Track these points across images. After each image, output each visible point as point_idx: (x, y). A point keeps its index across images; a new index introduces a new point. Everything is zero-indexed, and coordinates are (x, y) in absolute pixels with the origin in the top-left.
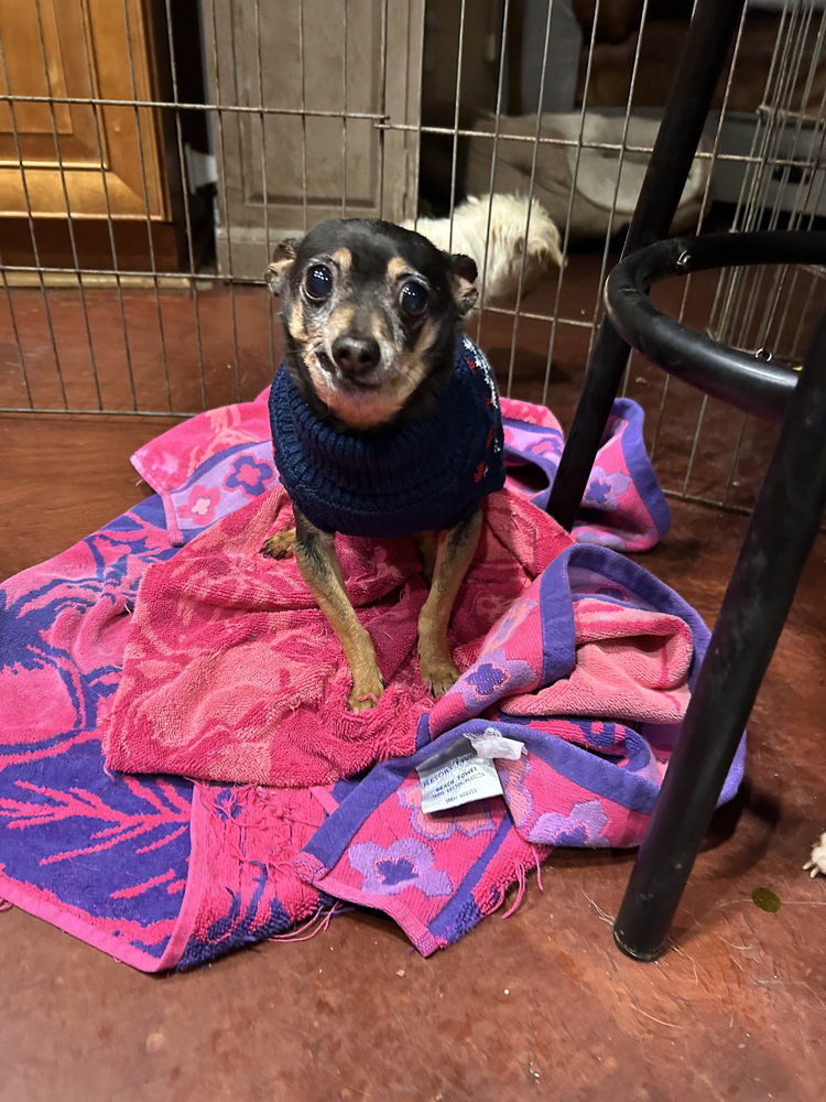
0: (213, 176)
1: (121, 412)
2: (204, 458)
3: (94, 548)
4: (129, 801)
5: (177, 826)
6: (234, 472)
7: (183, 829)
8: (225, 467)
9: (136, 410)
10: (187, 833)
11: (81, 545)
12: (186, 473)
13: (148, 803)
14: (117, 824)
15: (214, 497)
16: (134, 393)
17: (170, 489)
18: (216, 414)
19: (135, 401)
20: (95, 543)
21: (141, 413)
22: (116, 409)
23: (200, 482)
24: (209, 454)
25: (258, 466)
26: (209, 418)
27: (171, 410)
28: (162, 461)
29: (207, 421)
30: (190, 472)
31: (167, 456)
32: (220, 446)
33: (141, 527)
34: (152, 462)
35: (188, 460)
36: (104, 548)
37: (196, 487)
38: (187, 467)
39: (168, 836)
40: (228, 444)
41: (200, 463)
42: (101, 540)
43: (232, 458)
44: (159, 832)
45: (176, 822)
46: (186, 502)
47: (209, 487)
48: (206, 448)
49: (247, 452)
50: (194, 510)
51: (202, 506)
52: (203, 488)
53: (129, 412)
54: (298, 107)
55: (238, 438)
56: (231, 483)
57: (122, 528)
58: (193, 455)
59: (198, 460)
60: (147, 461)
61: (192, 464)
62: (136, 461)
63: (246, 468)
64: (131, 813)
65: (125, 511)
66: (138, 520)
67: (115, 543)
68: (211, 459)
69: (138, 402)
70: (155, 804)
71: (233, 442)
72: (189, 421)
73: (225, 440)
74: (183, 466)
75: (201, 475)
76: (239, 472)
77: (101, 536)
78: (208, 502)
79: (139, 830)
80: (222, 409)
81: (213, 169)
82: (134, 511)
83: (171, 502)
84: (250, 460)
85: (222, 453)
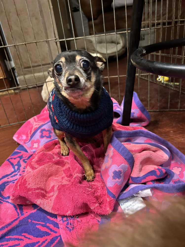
0: (13, 65)
1: (6, 125)
2: (32, 133)
3: (10, 162)
4: (41, 233)
5: (57, 237)
6: (41, 134)
7: (59, 238)
8: (38, 134)
9: (10, 124)
10: (61, 239)
11: (6, 162)
12: (28, 138)
13: (46, 232)
14: (39, 242)
15: (38, 142)
16: (8, 120)
17: (25, 143)
18: (31, 120)
19: (9, 122)
20: (10, 160)
21: (11, 124)
22: (4, 125)
23: (33, 139)
24: (33, 131)
25: (47, 131)
26: (30, 121)
27: (19, 122)
28: (22, 137)
29: (30, 122)
30: (29, 138)
31: (23, 135)
32: (35, 128)
33: (20, 153)
34: (19, 137)
35: (28, 134)
36: (12, 161)
37: (32, 141)
38: (28, 136)
39: (55, 241)
40: (37, 127)
41: (31, 134)
42: (11, 159)
43: (39, 131)
44: (52, 241)
45: (57, 236)
46: (30, 145)
47: (35, 140)
48: (32, 130)
49: (43, 128)
50: (34, 147)
51: (36, 145)
52: (34, 140)
53: (8, 125)
54: (34, 41)
55: (38, 125)
56: (42, 137)
57: (15, 154)
58: (29, 133)
59: (30, 134)
60: (18, 138)
61: (29, 135)
62: (15, 138)
63: (44, 132)
64: (42, 237)
65: (15, 150)
66: (19, 151)
67: (15, 159)
68: (34, 133)
69: (10, 122)
70: (48, 232)
71: (38, 126)
72: (25, 123)
73: (36, 127)
74: (27, 137)
75: (32, 137)
76: (43, 134)
77: (11, 158)
78: (37, 144)
79: (46, 242)
80: (32, 118)
81: (13, 64)
82: (17, 149)
83: (26, 146)
84: (44, 130)
85: (36, 130)
